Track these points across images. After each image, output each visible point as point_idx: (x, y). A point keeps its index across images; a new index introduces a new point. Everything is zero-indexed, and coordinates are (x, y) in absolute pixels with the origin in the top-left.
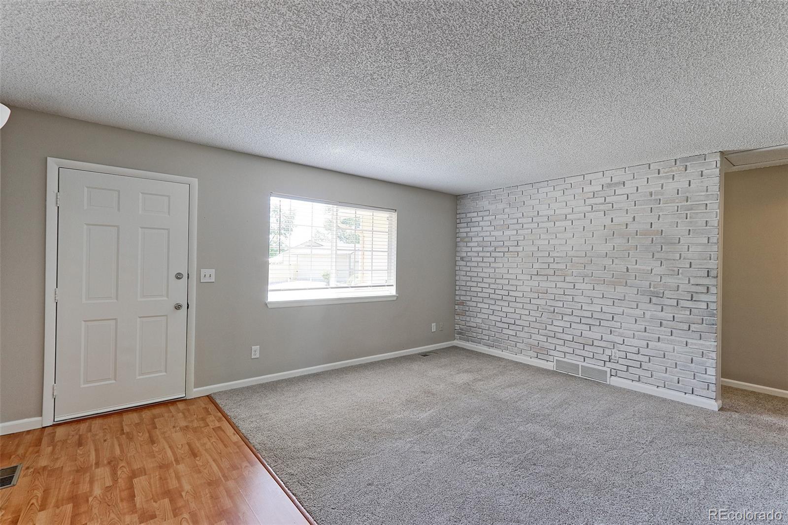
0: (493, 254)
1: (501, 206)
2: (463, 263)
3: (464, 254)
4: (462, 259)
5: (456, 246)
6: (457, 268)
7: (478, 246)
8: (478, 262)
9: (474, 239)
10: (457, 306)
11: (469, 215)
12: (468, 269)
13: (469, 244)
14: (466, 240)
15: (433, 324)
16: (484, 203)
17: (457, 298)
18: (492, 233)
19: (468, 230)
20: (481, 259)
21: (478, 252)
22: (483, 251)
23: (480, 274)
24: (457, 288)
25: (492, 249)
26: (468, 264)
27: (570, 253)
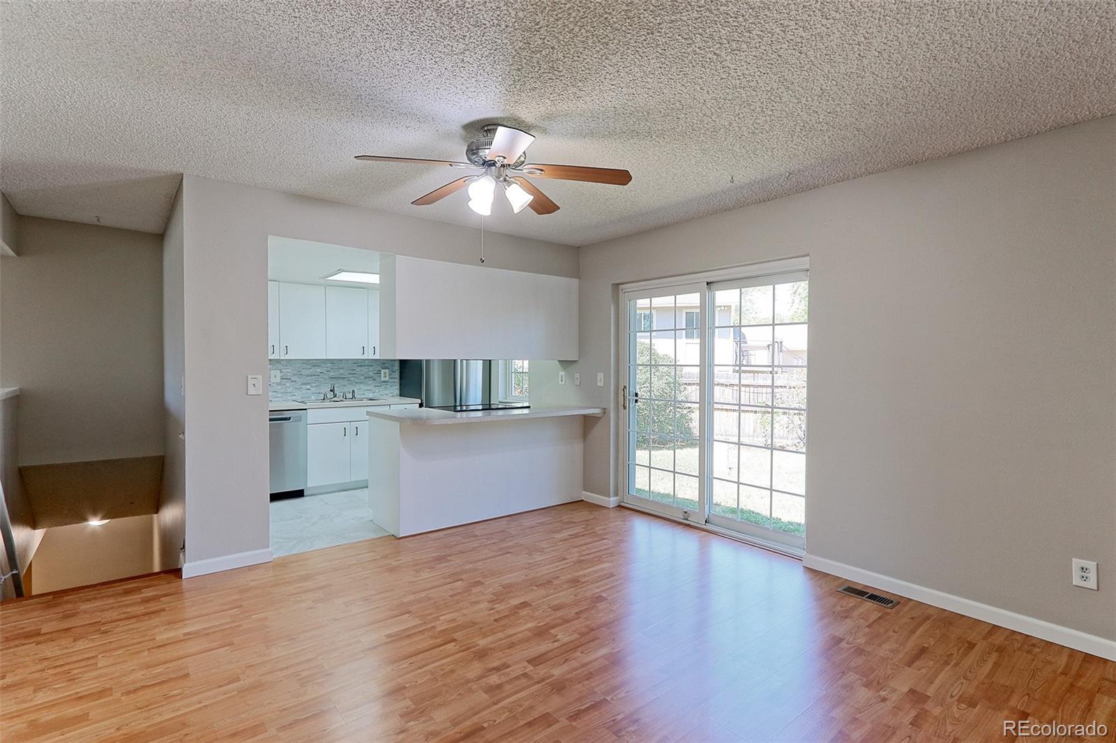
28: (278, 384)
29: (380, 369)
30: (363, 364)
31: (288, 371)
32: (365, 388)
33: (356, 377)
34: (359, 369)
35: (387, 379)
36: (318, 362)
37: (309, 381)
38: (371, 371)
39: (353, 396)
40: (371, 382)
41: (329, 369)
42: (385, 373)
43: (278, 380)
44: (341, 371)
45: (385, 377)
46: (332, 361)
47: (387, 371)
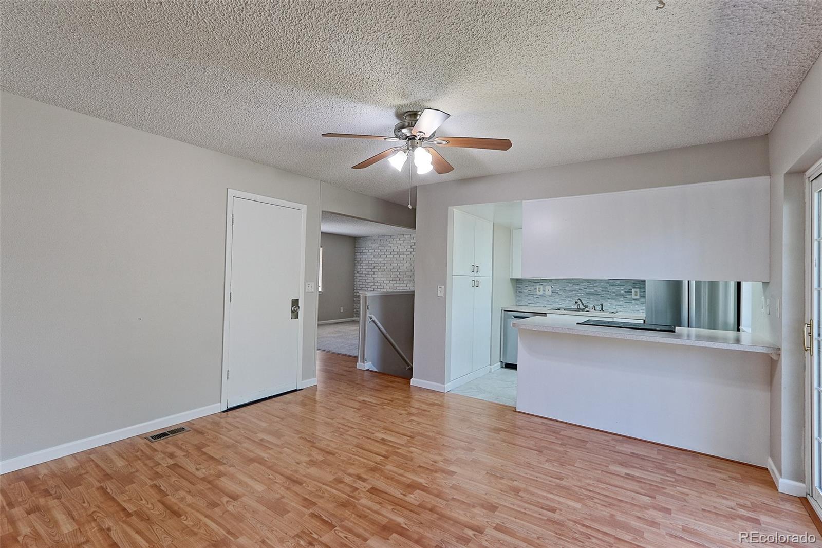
0: (373, 270)
1: (377, 245)
2: (358, 275)
3: (359, 270)
4: (358, 272)
5: (355, 265)
6: (355, 277)
7: (366, 266)
8: (366, 274)
9: (364, 262)
10: (355, 299)
11: (361, 249)
12: (361, 278)
13: (361, 265)
14: (360, 262)
15: (342, 308)
16: (369, 243)
17: (355, 294)
18: (373, 259)
19: (361, 257)
20: (367, 273)
21: (366, 269)
22: (368, 268)
23: (367, 281)
24: (355, 288)
25: (373, 267)
26: (361, 275)
27: (406, 270)
28: (550, 296)
29: (631, 288)
30: (615, 284)
31: (557, 288)
32: (617, 303)
33: (608, 294)
34: (611, 287)
35: (638, 297)
36: (578, 281)
37: (571, 295)
38: (622, 290)
39: (602, 309)
40: (622, 299)
41: (586, 287)
42: (636, 292)
43: (550, 293)
44: (596, 289)
45: (636, 295)
46: (588, 281)
47: (638, 290)
